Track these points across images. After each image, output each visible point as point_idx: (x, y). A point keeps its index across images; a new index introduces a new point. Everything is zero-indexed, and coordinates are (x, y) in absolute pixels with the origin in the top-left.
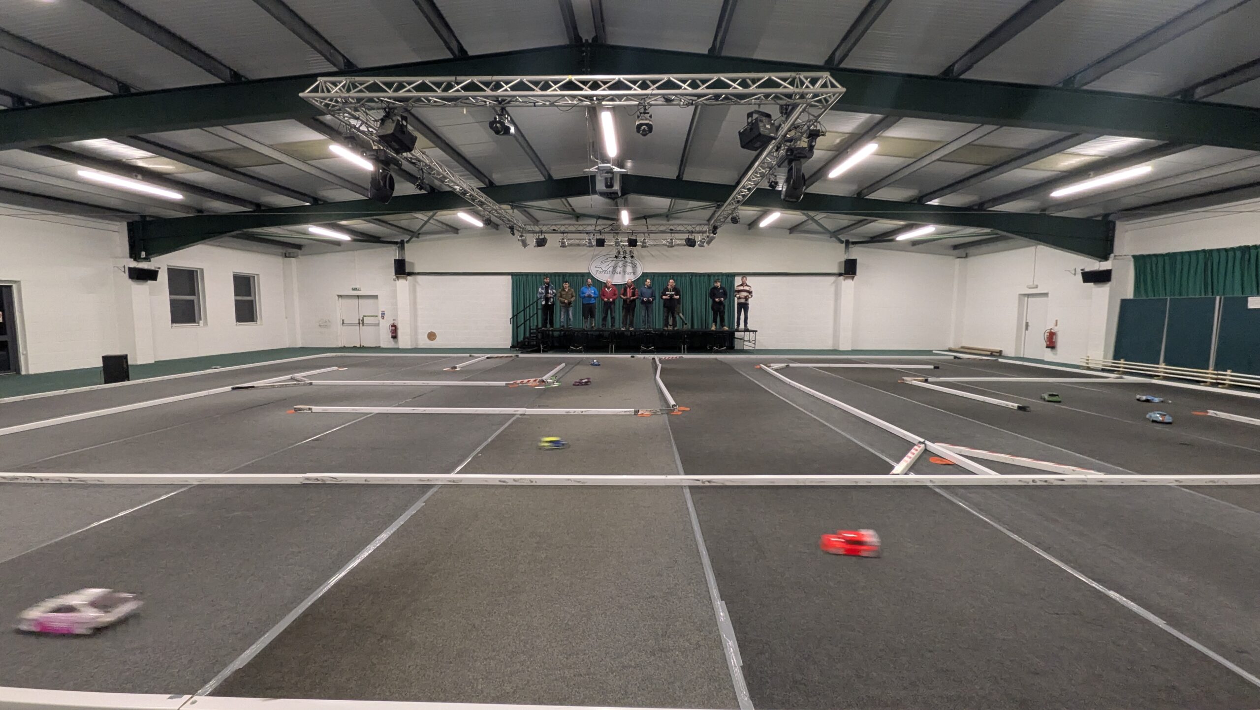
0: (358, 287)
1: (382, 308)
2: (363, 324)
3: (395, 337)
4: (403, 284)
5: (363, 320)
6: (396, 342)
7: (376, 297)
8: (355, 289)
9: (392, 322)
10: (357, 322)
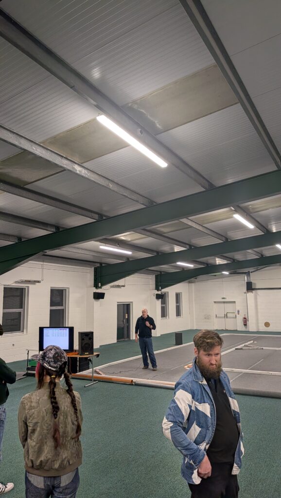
0: (225, 297)
1: (238, 308)
2: (227, 317)
3: (245, 325)
4: (251, 295)
5: (227, 315)
6: (246, 328)
7: (234, 302)
8: (224, 298)
9: (244, 316)
10: (224, 316)
